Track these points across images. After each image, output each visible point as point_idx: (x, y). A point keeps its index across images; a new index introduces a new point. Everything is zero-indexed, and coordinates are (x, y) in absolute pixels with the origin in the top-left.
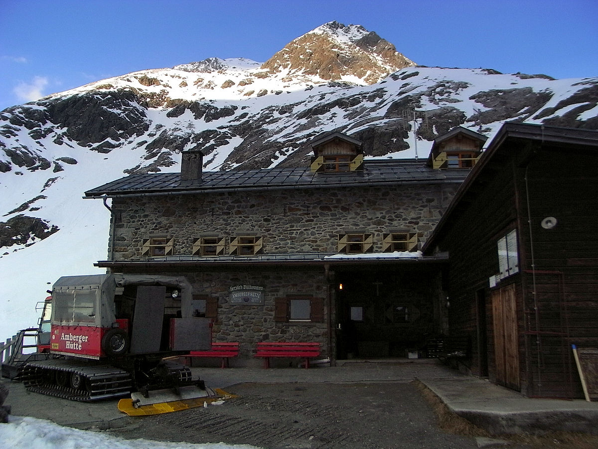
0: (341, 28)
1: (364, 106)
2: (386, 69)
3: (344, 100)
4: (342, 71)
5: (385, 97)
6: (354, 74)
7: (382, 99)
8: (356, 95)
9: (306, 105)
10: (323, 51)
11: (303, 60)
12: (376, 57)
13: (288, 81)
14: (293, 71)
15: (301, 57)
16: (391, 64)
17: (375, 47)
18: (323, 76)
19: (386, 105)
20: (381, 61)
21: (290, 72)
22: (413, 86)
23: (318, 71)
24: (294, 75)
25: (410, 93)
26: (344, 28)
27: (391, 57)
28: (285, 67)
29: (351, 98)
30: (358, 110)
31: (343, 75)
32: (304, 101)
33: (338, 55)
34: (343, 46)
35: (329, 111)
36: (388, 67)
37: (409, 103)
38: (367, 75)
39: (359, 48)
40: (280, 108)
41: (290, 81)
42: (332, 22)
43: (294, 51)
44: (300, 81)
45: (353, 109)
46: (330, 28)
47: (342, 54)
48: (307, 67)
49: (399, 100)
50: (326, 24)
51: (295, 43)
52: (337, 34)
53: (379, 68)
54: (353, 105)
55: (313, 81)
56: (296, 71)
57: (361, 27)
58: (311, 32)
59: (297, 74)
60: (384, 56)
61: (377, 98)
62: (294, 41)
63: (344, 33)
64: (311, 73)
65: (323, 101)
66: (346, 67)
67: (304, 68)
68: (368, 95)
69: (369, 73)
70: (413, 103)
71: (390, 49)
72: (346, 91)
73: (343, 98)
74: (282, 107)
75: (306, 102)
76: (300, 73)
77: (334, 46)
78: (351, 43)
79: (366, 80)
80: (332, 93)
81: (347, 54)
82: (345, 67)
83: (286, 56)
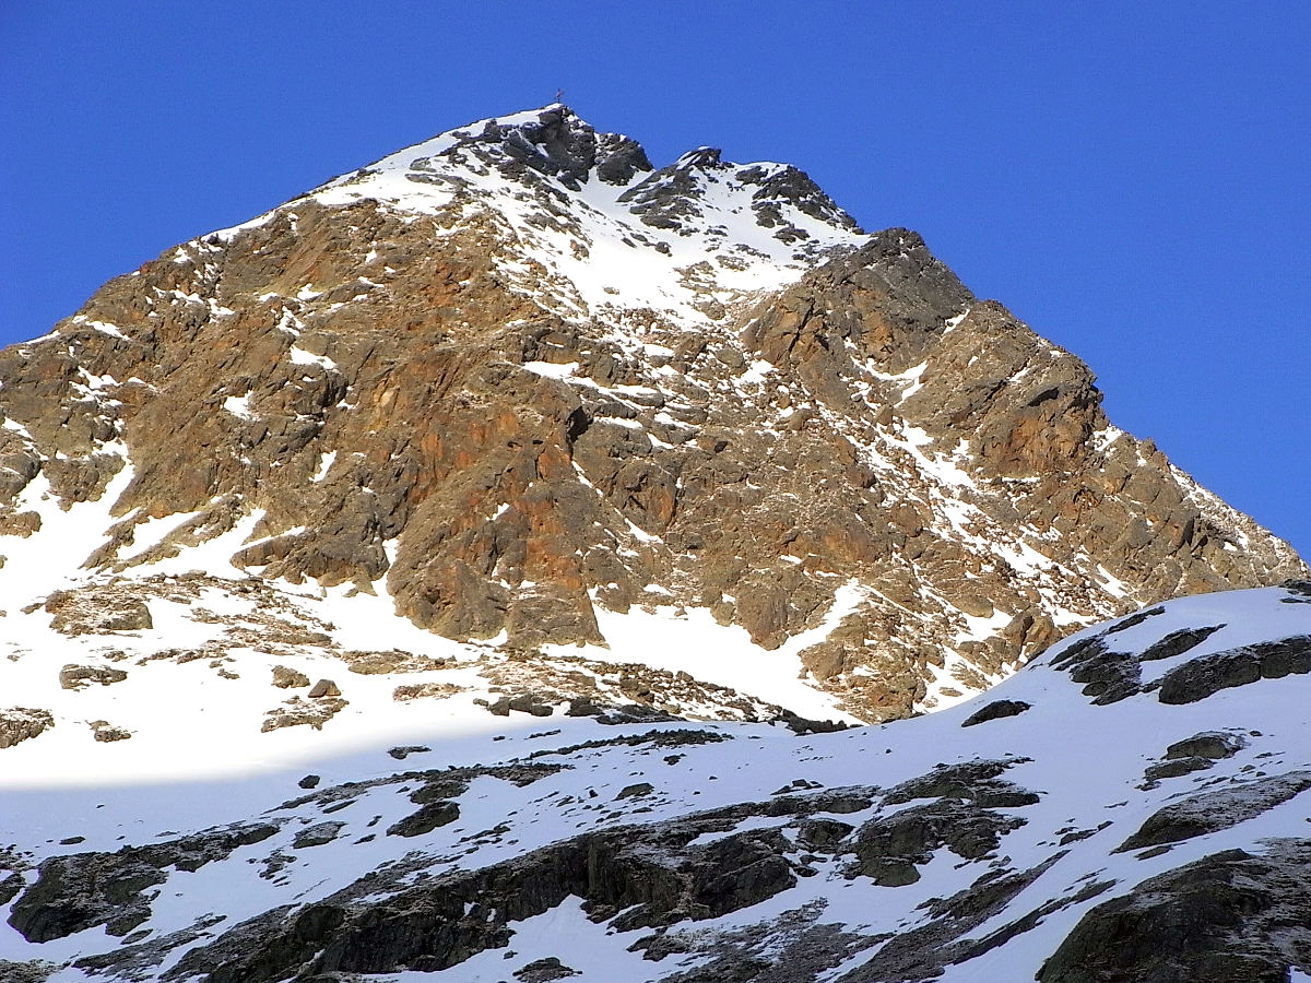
0: (615, 174)
1: (824, 920)
2: (1005, 571)
3: (640, 850)
4: (606, 568)
5: (1016, 851)
6: (711, 601)
7: (981, 868)
8: (751, 810)
9: (274, 865)
10: (445, 368)
11: (253, 439)
12: (922, 460)
13: (110, 627)
14: (150, 534)
15: (237, 406)
16: (1054, 534)
17: (914, 373)
18: (432, 597)
19: (1027, 924)
20: (967, 496)
21: (124, 536)
22: (1273, 771)
23: (391, 548)
24: (168, 566)
25: (1245, 837)
26: (640, 177)
27: (1054, 465)
28: (79, 486)
29: (705, 839)
30: (770, 952)
31: (620, 603)
32: (267, 831)
33: (579, 423)
34: (628, 341)
35: (499, 939)
36: (1027, 561)
37: (1237, 925)
38: (833, 619)
39: (766, 366)
40: (31, 878)
41: (129, 624)
42: (531, 117)
43: (171, 349)
44: (217, 632)
45: (723, 943)
46: (510, 171)
47: (615, 409)
48: (286, 509)
49: (1146, 888)
50: (477, 129)
51: (184, 275)
52: (573, 226)
53: (947, 560)
54: (718, 899)
55: (346, 639)
56: (185, 533)
57: (796, 186)
58: (335, 196)
59: (189, 560)
60: (995, 454)
61: (944, 857)
62: (182, 257)
63: (636, 222)
64: (324, 563)
65: (438, 841)
66: (642, 536)
67: (259, 514)
68: (857, 819)
69: (849, 598)
70: (1274, 924)
71: (1052, 394)
72: (650, 765)
73: (635, 834)
74: (51, 869)
75: (283, 841)
76: (216, 555)
77: (548, 337)
78: (702, 318)
79: (827, 665)
80: (524, 773)
81: (663, 418)
82: (635, 530)
83: (93, 386)
